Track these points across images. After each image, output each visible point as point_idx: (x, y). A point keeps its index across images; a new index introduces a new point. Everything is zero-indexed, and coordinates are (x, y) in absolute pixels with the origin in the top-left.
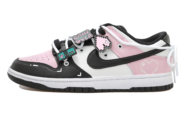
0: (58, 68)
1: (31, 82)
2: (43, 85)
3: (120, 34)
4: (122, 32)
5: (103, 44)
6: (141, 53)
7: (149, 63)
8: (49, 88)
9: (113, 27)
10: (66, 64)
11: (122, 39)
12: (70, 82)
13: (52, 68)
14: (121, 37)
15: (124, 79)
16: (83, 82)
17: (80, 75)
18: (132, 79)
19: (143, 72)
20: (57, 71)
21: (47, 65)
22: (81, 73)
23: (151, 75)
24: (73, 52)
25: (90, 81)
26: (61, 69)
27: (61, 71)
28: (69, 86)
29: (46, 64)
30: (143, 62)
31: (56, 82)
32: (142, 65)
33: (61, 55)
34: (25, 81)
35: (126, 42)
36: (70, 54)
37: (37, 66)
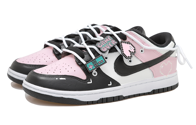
0: (88, 80)
1: (62, 98)
2: (76, 99)
3: (140, 39)
4: (142, 37)
5: (129, 51)
6: (160, 56)
7: (166, 65)
8: (83, 101)
9: (132, 31)
10: (95, 74)
11: (144, 43)
12: (102, 93)
13: (81, 79)
14: (142, 41)
15: (146, 83)
16: (113, 91)
17: (111, 85)
18: (152, 82)
19: (161, 74)
20: (88, 83)
21: (75, 77)
22: (111, 82)
23: (167, 75)
24: (103, 61)
25: (119, 89)
26: (91, 80)
27: (91, 82)
28: (101, 98)
29: (73, 75)
30: (161, 65)
31: (88, 94)
32: (161, 67)
33: (89, 66)
34: (54, 97)
35: (148, 46)
36: (99, 64)
37: (65, 79)
